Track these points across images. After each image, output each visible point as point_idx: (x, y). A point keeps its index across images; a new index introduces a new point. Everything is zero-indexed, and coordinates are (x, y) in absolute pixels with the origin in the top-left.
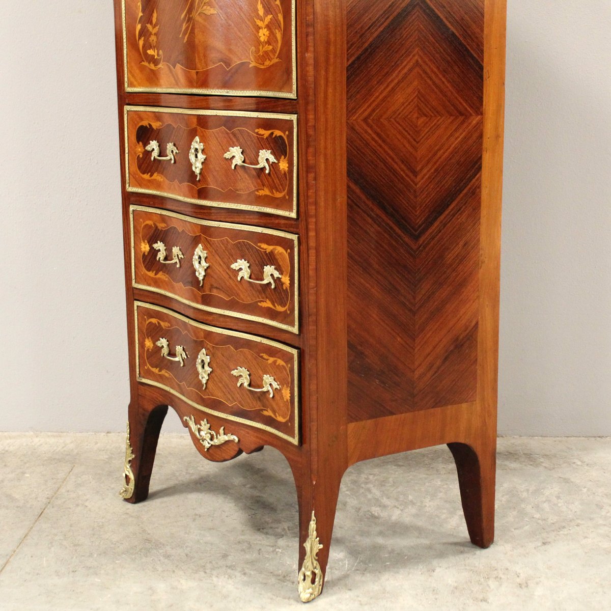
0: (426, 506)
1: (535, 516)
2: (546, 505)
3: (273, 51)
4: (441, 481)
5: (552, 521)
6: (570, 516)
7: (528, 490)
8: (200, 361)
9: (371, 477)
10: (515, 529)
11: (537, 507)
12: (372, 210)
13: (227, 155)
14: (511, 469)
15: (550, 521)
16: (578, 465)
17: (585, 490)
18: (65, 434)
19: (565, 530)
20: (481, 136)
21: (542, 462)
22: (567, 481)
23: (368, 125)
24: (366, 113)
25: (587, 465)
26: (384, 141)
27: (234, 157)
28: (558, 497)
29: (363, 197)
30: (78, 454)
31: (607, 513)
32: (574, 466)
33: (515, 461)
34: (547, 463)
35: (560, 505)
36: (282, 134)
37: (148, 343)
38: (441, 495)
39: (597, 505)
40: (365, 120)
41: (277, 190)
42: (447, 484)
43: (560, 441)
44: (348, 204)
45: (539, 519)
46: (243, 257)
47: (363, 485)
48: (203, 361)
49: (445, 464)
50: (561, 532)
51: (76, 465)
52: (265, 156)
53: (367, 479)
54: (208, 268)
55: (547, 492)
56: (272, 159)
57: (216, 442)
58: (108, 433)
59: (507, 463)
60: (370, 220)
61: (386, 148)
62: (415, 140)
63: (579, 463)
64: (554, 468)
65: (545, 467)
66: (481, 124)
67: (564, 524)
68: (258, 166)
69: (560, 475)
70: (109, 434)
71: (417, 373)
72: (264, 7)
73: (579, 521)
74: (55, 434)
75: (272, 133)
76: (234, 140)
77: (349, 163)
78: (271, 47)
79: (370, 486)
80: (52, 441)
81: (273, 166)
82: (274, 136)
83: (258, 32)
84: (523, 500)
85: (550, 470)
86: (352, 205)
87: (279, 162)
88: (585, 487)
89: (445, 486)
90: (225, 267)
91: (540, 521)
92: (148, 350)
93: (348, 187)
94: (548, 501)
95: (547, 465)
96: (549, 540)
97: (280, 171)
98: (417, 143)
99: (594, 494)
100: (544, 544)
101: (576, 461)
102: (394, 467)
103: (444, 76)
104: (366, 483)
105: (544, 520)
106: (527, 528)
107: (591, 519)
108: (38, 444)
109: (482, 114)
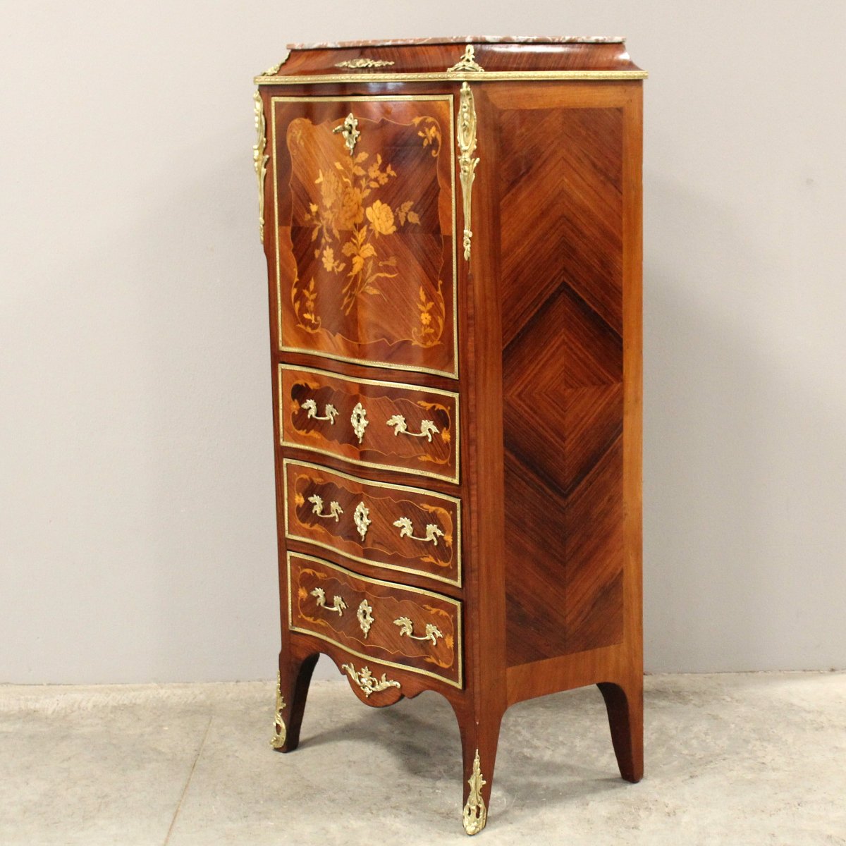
0: (576, 746)
1: (683, 752)
2: (694, 742)
3: (436, 334)
4: (591, 721)
5: (699, 757)
6: (718, 751)
7: (677, 728)
8: (361, 611)
9: (519, 719)
10: (664, 765)
11: (686, 744)
12: (526, 474)
13: (390, 423)
14: (660, 708)
15: (698, 756)
16: (727, 702)
17: (733, 726)
18: (191, 684)
19: (712, 764)
20: (621, 401)
21: (692, 700)
22: (715, 718)
23: (521, 399)
24: (519, 390)
25: (737, 701)
26: (535, 412)
27: (396, 424)
28: (706, 734)
29: (518, 463)
30: (211, 705)
31: (753, 747)
32: (724, 702)
33: (664, 699)
34: (696, 700)
35: (708, 741)
36: (444, 408)
37: (302, 593)
38: (591, 735)
39: (744, 740)
40: (519, 395)
41: (439, 458)
42: (596, 724)
43: (710, 678)
44: (505, 471)
45: (687, 755)
46: (405, 515)
47: (512, 728)
48: (364, 611)
49: (594, 704)
50: (708, 766)
51: (214, 717)
52: (428, 427)
53: (516, 721)
54: (370, 524)
55: (695, 729)
56: (435, 429)
57: (378, 688)
58: (237, 682)
59: (656, 701)
60: (524, 483)
61: (537, 419)
62: (562, 410)
63: (729, 699)
64: (703, 705)
65: (695, 705)
66: (621, 390)
67: (711, 759)
68: (421, 435)
69: (709, 712)
70: (238, 684)
71: (569, 619)
72: (426, 294)
73: (726, 756)
74: (181, 684)
75: (434, 407)
76: (397, 409)
77: (505, 434)
78: (432, 331)
79: (519, 728)
80: (179, 692)
81: (435, 436)
82: (436, 409)
83: (420, 316)
84: (672, 738)
85: (699, 707)
86: (508, 470)
87: (441, 432)
88: (733, 723)
89: (595, 726)
90: (388, 525)
91: (688, 757)
92: (302, 599)
93: (505, 455)
94: (697, 737)
95: (697, 703)
96: (697, 774)
97: (442, 442)
98: (565, 412)
99: (742, 729)
100: (691, 777)
101: (726, 697)
102: (541, 709)
103: (588, 351)
104: (515, 726)
105: (692, 755)
106: (676, 763)
107: (737, 753)
108: (166, 695)
109: (622, 381)
